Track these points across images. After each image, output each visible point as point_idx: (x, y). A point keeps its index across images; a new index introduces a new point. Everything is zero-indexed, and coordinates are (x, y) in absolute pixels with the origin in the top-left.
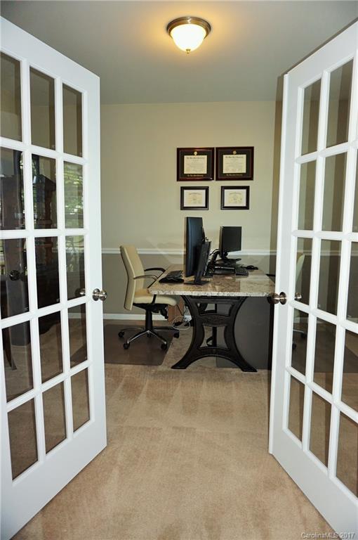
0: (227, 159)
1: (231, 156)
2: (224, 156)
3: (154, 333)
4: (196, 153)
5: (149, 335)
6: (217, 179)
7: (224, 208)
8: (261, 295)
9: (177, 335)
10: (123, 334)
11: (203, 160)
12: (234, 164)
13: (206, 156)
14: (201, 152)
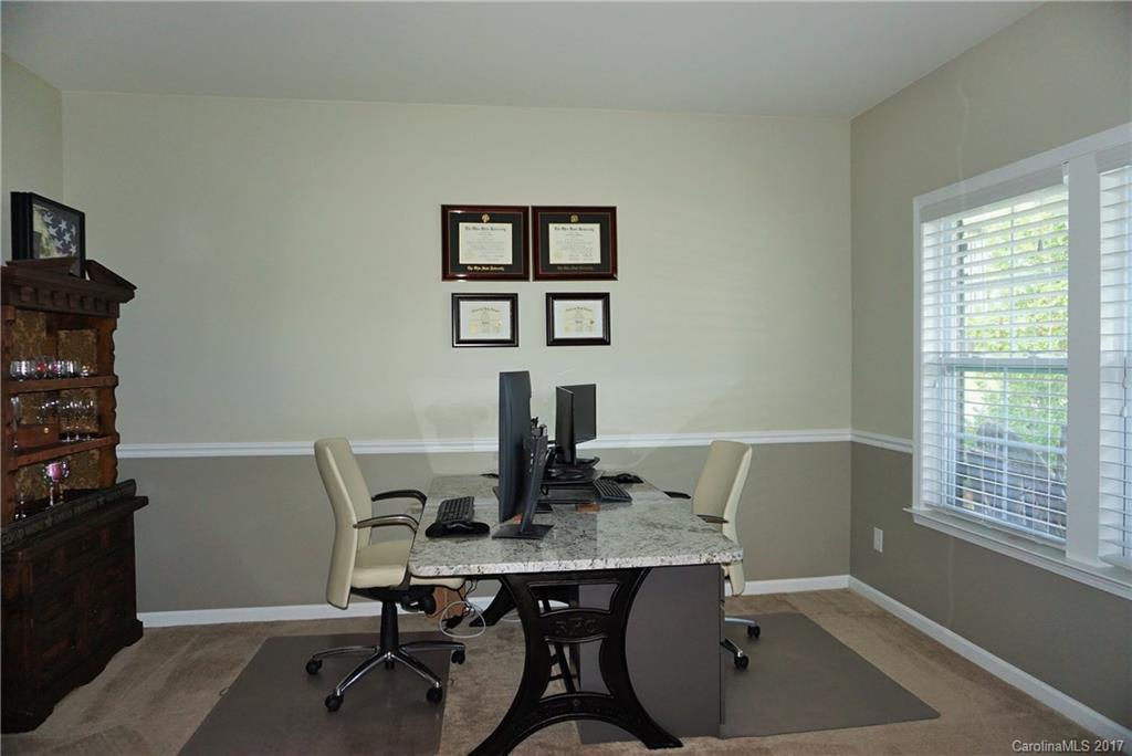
0: (558, 234)
1: (567, 226)
2: (551, 226)
3: (403, 657)
4: (486, 218)
5: (389, 665)
6: (537, 278)
7: (553, 342)
8: (696, 561)
9: (459, 657)
10: (319, 664)
11: (504, 232)
12: (572, 244)
13: (510, 225)
14: (498, 214)
